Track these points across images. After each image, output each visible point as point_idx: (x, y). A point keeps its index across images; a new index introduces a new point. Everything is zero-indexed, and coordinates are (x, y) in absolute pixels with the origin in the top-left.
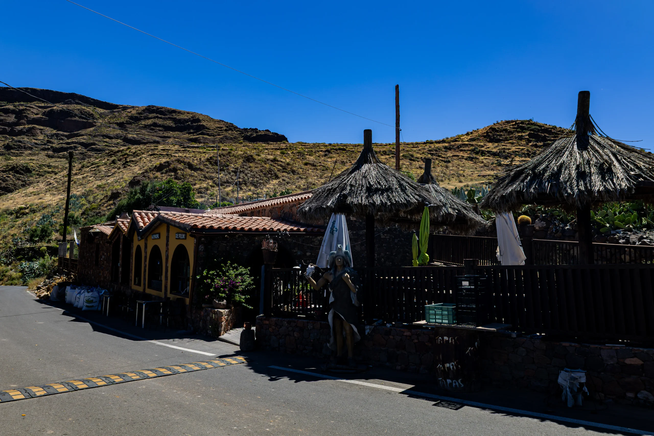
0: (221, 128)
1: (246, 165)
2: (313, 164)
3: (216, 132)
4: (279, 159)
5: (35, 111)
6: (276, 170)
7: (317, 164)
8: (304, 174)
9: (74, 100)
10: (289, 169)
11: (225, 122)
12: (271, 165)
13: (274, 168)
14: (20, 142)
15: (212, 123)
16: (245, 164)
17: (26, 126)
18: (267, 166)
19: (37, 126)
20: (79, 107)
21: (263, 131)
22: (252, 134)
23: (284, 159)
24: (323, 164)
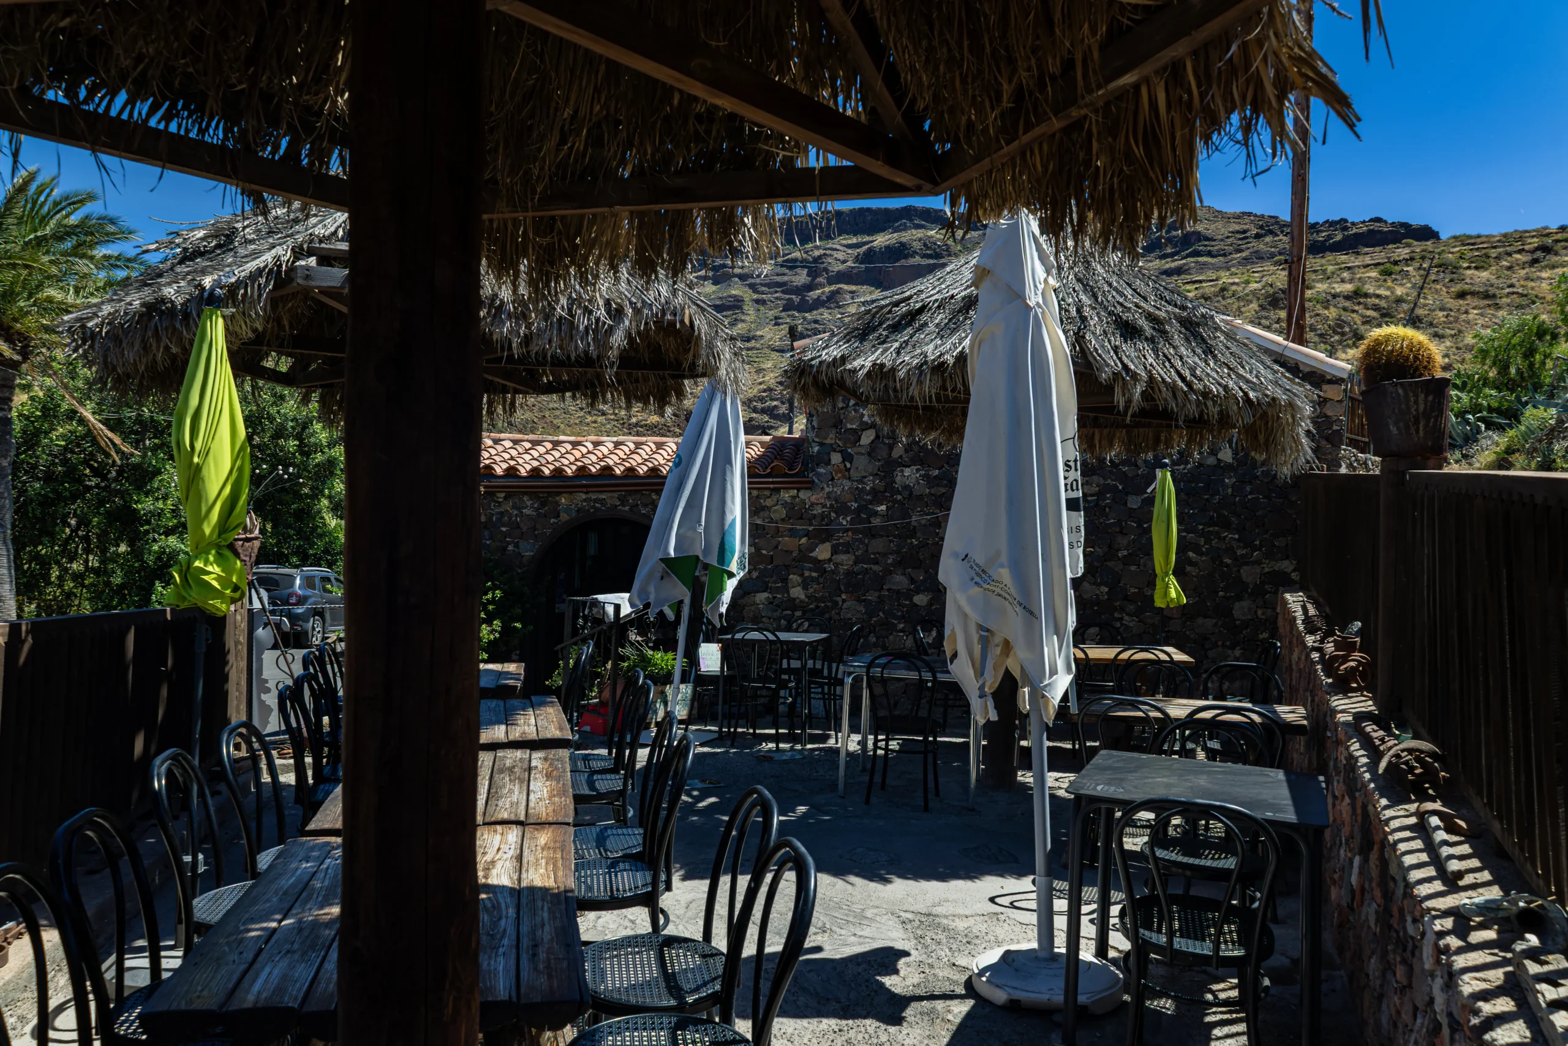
0: (1245, 232)
1: (1266, 318)
2: (1487, 291)
3: (1231, 245)
4: (1371, 291)
5: (840, 256)
6: (1359, 322)
7: (1498, 292)
8: (1451, 323)
9: (911, 220)
10: (1402, 315)
11: (1256, 216)
12: (1345, 309)
13: (1354, 315)
14: (816, 322)
15: (1220, 225)
16: (1264, 313)
17: (827, 289)
18: (1332, 313)
19: (845, 287)
20: (919, 234)
21: (1364, 222)
22: (1329, 237)
23: (1388, 288)
24: (1520, 290)
